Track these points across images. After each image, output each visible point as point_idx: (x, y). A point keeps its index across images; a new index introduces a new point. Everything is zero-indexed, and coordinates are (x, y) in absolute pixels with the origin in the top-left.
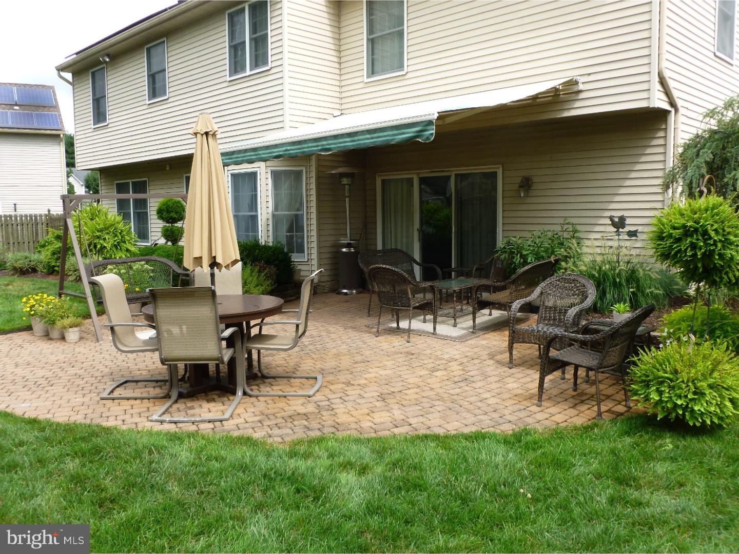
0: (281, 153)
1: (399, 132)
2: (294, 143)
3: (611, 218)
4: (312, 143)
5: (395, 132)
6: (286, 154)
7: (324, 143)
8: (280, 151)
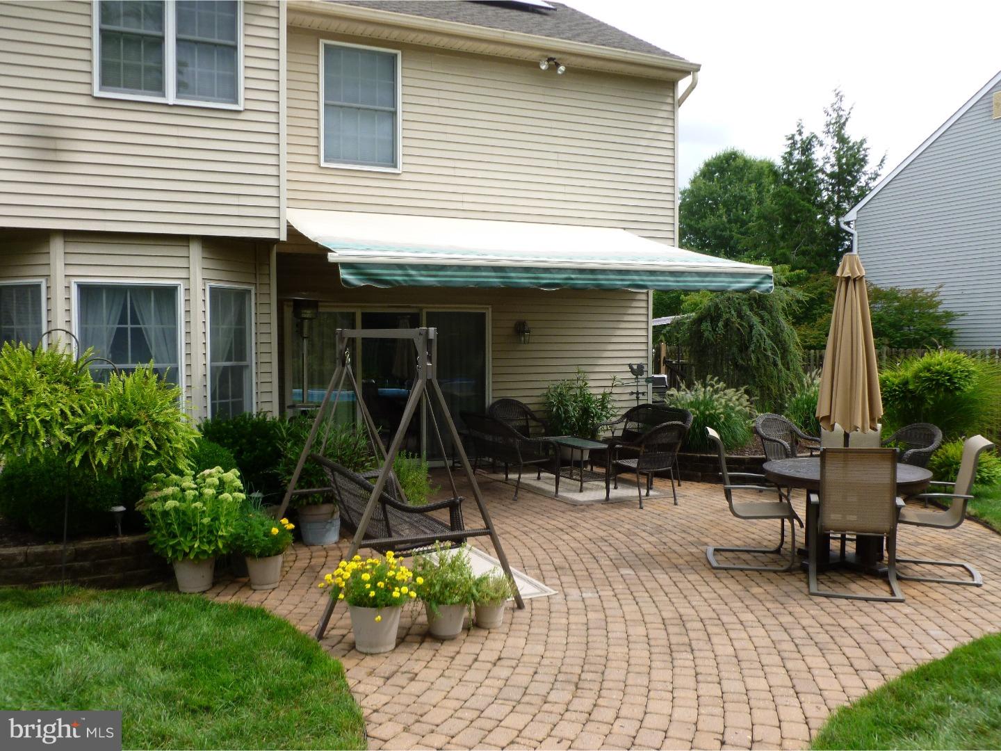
0: (556, 281)
1: (735, 280)
2: (582, 271)
3: (630, 366)
4: (614, 274)
5: (731, 280)
6: (567, 284)
7: (636, 277)
8: (557, 279)
